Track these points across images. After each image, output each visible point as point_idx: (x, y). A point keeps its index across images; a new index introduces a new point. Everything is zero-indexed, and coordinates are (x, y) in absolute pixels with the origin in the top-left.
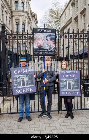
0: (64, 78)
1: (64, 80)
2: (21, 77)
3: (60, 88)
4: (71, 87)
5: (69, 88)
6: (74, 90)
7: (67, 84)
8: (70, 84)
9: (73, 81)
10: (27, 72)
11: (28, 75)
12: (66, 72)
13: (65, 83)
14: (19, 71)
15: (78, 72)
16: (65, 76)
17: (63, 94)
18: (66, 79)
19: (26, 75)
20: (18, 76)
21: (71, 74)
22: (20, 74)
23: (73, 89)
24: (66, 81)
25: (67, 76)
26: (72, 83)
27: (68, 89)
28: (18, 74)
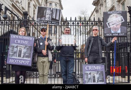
0: (15, 43)
1: (15, 45)
2: (92, 73)
3: (8, 54)
4: (22, 55)
5: (20, 56)
6: (25, 59)
7: (17, 51)
8: (21, 51)
9: (25, 48)
10: (98, 69)
11: (99, 73)
12: (18, 37)
13: (15, 49)
14: (90, 67)
15: (32, 39)
16: (17, 41)
17: (11, 62)
18: (18, 45)
19: (97, 72)
20: (89, 72)
21: (24, 40)
22: (91, 70)
23: (23, 57)
24: (17, 47)
25: (19, 41)
26: (24, 51)
27: (18, 57)
28: (89, 70)
